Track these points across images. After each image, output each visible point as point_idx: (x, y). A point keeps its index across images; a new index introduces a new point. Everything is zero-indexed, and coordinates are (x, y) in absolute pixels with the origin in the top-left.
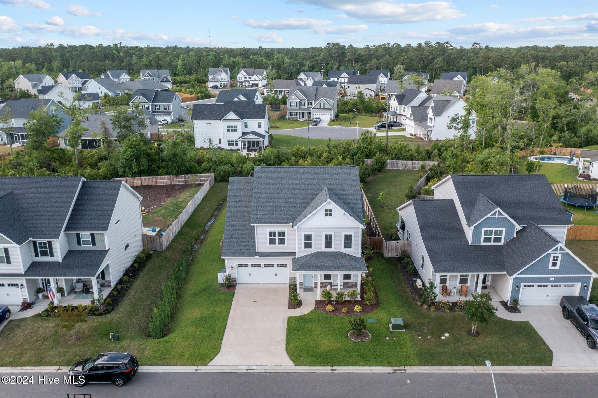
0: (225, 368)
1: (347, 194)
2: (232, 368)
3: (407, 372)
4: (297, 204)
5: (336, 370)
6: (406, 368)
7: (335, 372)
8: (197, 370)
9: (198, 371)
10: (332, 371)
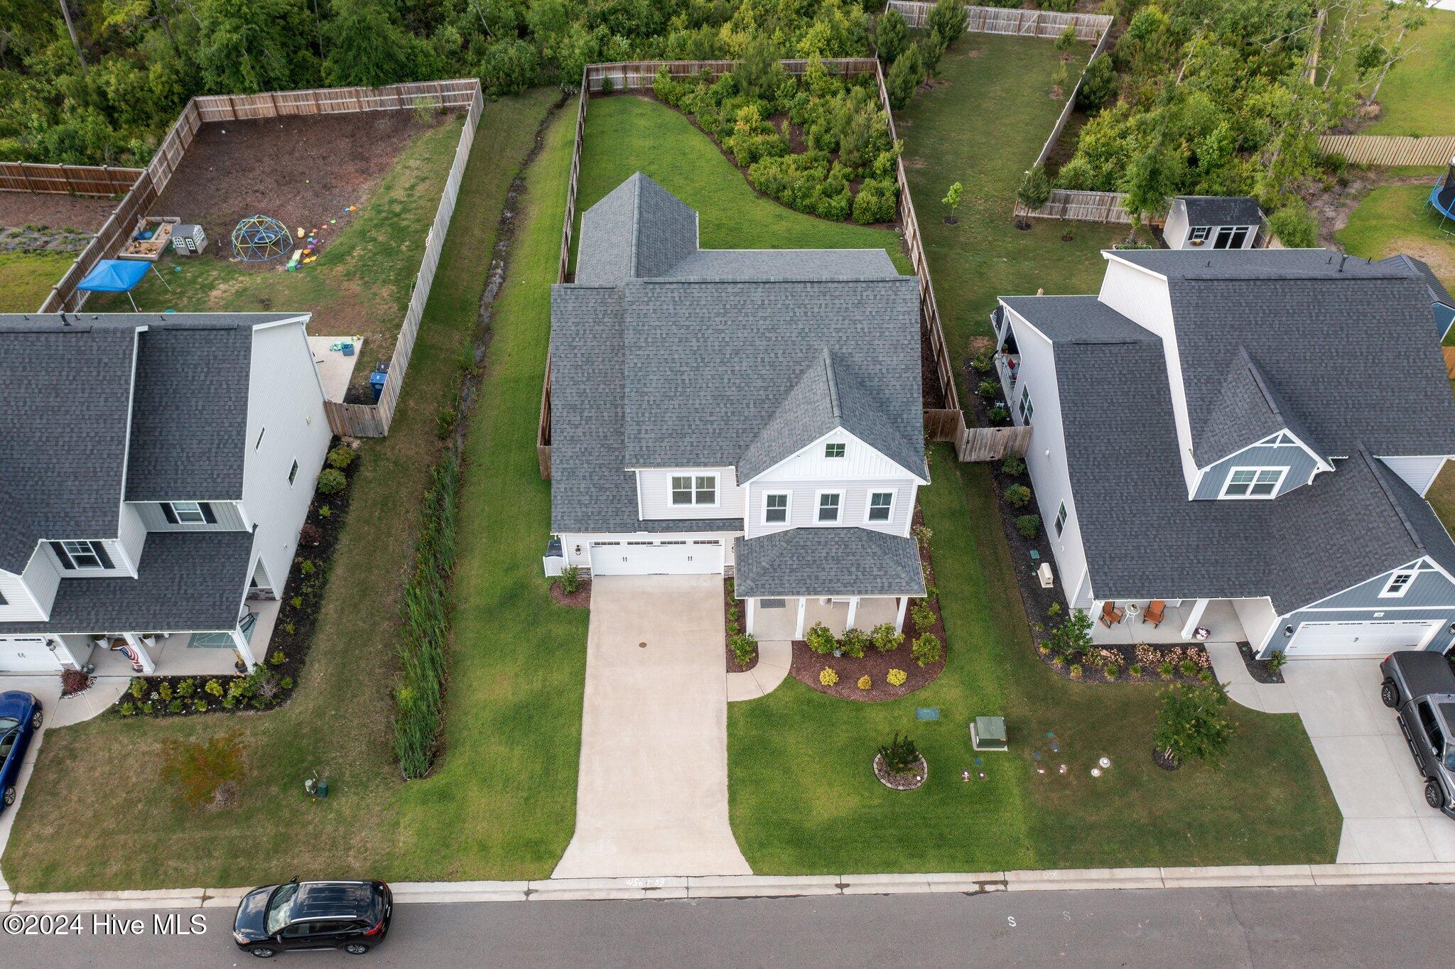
0: (593, 884)
1: (884, 371)
2: (611, 884)
3: (1011, 888)
4: (748, 405)
5: (848, 885)
6: (1010, 876)
7: (847, 891)
8: (528, 893)
9: (532, 897)
10: (839, 891)
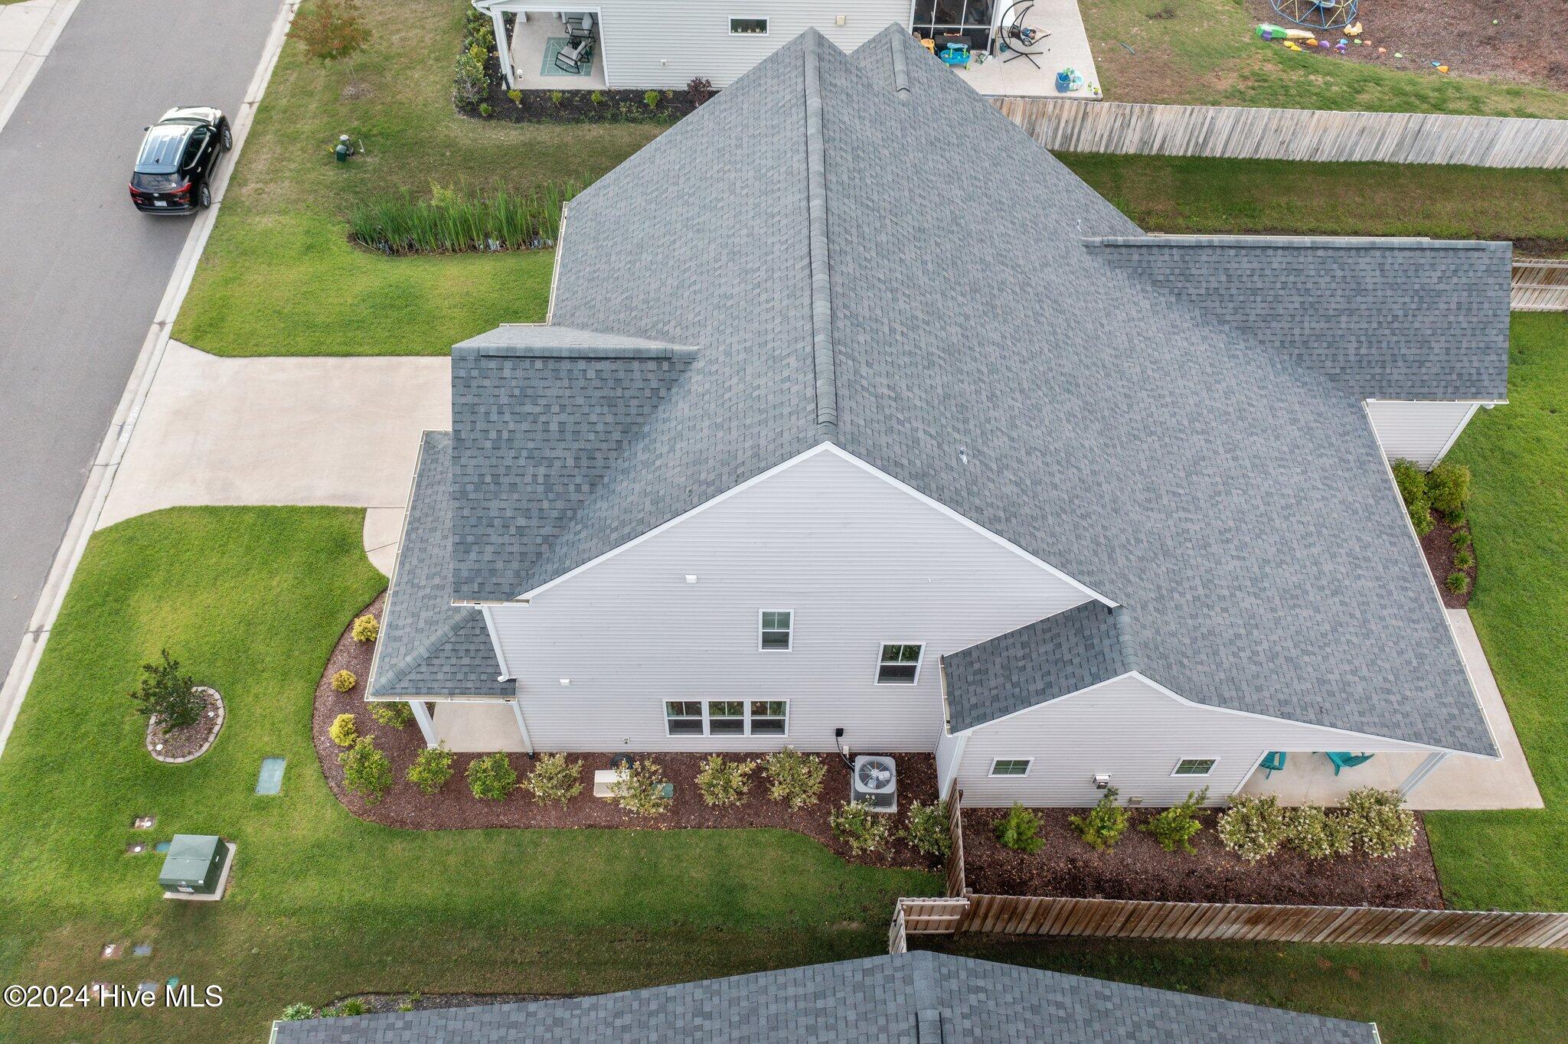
2: (142, 391)
5: (36, 640)
9: (155, 328)
10: (33, 627)
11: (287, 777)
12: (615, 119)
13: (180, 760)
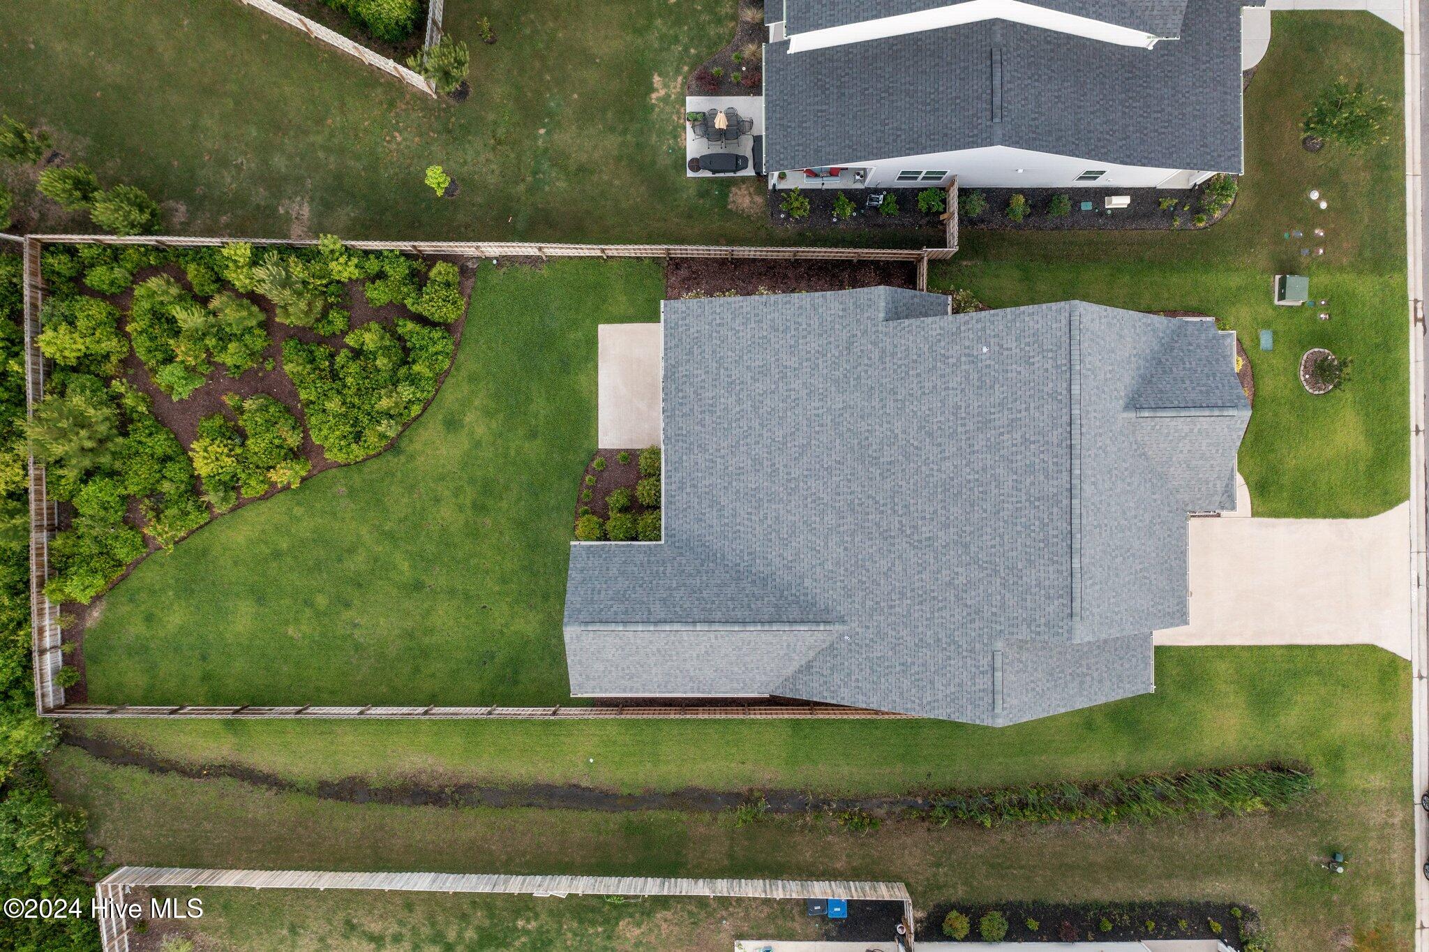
2: (1415, 614)
3: (1420, 298)
6: (1411, 297)
7: (1422, 427)
8: (1421, 677)
9: (1424, 674)
10: (1421, 434)
11: (1258, 338)
12: (1132, 906)
13: (1316, 350)
